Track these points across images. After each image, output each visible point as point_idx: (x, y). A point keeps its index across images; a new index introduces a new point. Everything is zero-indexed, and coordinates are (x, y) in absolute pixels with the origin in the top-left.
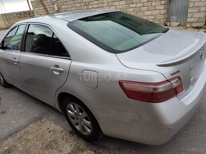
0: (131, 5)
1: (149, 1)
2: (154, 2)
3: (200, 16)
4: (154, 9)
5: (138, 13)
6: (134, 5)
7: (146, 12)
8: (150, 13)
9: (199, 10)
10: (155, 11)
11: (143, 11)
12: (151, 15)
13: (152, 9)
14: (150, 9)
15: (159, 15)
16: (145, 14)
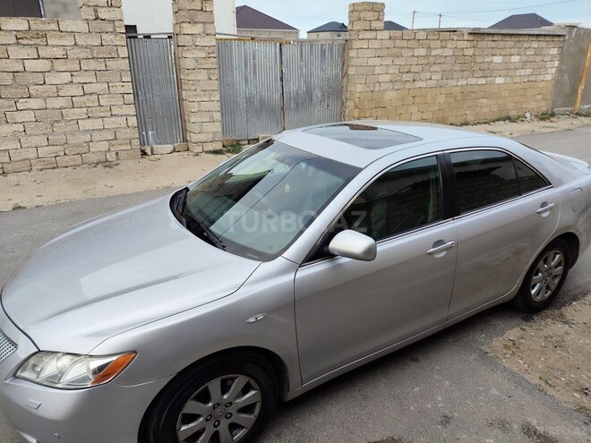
0: (21, 100)
1: (90, 94)
2: (106, 96)
3: (215, 130)
4: (109, 114)
5: (56, 124)
6: (34, 103)
7: (85, 121)
8: (98, 124)
9: (211, 117)
10: (114, 119)
11: (71, 120)
12: (100, 130)
13: (102, 115)
14: (95, 115)
15: (125, 128)
16: (81, 129)
